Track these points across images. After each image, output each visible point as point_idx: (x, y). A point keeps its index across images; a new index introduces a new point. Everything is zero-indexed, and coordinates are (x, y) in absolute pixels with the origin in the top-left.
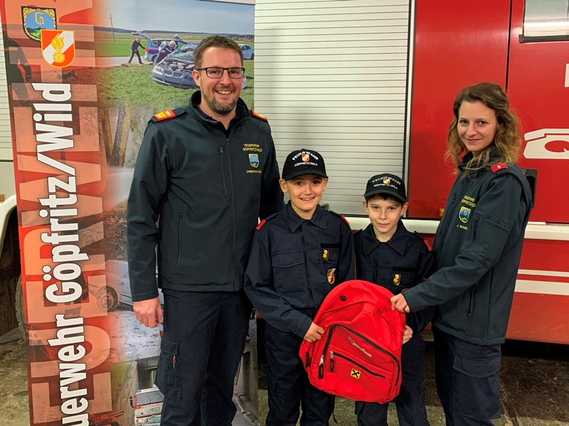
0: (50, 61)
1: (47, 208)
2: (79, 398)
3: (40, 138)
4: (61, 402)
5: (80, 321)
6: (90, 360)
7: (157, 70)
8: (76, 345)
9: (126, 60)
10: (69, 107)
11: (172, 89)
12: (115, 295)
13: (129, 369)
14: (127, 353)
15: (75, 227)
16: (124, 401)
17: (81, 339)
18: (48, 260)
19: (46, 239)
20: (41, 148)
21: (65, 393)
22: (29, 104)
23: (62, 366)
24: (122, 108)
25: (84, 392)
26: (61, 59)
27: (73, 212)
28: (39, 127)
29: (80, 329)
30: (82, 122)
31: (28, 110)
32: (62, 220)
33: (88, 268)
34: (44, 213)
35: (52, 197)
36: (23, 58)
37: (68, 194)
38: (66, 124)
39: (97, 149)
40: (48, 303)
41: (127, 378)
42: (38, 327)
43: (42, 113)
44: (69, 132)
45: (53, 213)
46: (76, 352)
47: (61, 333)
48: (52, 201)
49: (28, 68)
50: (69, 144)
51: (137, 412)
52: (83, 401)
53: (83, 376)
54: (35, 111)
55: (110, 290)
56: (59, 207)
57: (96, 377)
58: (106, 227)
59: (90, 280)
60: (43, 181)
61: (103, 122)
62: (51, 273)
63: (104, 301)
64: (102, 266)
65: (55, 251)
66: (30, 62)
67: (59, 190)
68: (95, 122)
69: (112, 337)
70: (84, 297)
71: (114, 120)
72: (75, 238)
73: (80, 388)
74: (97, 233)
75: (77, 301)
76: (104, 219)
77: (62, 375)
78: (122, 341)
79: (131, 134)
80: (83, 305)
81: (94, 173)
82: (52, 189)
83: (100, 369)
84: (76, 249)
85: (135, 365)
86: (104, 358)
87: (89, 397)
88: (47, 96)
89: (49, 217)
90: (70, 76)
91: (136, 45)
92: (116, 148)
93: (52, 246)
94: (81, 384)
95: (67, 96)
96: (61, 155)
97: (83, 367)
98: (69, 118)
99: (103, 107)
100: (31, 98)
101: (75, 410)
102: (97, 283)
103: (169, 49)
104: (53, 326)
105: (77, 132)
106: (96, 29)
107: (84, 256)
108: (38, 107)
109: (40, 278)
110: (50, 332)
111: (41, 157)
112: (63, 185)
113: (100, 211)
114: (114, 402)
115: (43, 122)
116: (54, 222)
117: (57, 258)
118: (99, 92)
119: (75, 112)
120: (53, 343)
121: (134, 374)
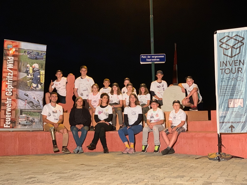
0: (11, 53)
1: (8, 78)
2: (9, 115)
3: (8, 66)
4: (6, 115)
5: (11, 100)
6: (12, 107)
7: (28, 56)
8: (10, 104)
9: (23, 54)
10: (13, 61)
11: (31, 59)
12: (17, 96)
13: (19, 110)
14: (19, 107)
15: (12, 82)
16: (17, 117)
17: (11, 103)
18: (7, 87)
19: (7, 83)
20: (8, 68)
21: (7, 113)
22: (7, 60)
23: (7, 108)
24: (22, 62)
25: (10, 114)
26: (13, 53)
27: (12, 79)
28: (8, 64)
29: (11, 101)
30: (15, 64)
31: (6, 61)
32: (10, 80)
33: (13, 90)
34: (7, 79)
35: (9, 76)
36: (6, 53)
37: (11, 76)
38: (12, 64)
39: (17, 69)
40: (6, 95)
41: (18, 112)
42: (4, 99)
43: (9, 62)
44: (13, 65)
45: (9, 79)
46: (10, 105)
47: (7, 101)
48: (9, 77)
49: (7, 54)
50: (12, 67)
51: (19, 120)
52: (10, 115)
53: (10, 110)
54: (7, 61)
55: (17, 94)
56: (10, 78)
57: (13, 111)
58: (17, 83)
59: (13, 92)
60: (7, 73)
61: (18, 64)
62: (7, 90)
63: (15, 97)
64: (16, 90)
65: (8, 86)
66: (7, 53)
67: (10, 75)
68: (17, 64)
69: (16, 104)
70: (12, 95)
71: (20, 64)
72: (12, 84)
73: (10, 113)
74: (15, 84)
75: (11, 96)
76: (17, 81)
77: (7, 109)
78: (18, 105)
79: (23, 67)
80: (12, 97)
81: (16, 73)
82: (9, 75)
83: (14, 110)
84: (12, 86)
85: (20, 110)
86: (14, 108)
87: (11, 115)
88: (9, 59)
89: (8, 80)
90: (14, 56)
91: (25, 51)
92: (20, 69)
93: (8, 85)
94: (10, 112)
95: (13, 59)
96: (11, 69)
97: (10, 109)
98: (13, 63)
99: (19, 62)
100: (7, 59)
101: (8, 117)
102: (15, 93)
103: (31, 53)
104: (6, 100)
105: (14, 65)
106: (19, 48)
107: (13, 88)
108: (8, 60)
109: (5, 90)
110: (6, 101)
111: (7, 69)
112: (11, 74)
113: (16, 80)
114: (15, 117)
115: (8, 63)
116: (8, 81)
117: (8, 87)
118: (18, 59)
119: (14, 62)
120: (6, 103)
121: (19, 111)
